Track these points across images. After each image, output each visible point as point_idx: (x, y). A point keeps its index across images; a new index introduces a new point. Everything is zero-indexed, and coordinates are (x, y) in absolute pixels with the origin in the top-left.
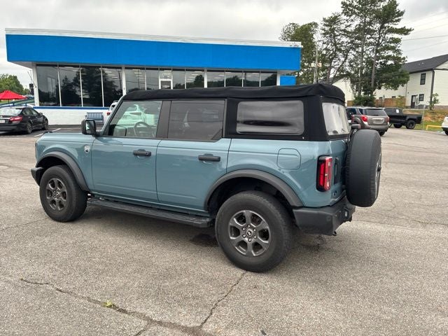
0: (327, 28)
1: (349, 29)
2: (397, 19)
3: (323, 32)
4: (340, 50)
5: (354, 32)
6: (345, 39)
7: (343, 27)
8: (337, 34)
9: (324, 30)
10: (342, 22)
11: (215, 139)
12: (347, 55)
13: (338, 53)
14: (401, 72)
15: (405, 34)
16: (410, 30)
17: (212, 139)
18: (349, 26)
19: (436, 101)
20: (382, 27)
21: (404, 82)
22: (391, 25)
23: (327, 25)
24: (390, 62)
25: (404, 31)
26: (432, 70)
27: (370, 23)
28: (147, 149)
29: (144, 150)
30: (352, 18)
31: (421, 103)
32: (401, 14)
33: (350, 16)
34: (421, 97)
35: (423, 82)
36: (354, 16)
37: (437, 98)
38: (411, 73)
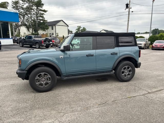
0: (14, 5)
1: (24, 7)
2: (42, 6)
3: (12, 6)
4: (21, 15)
5: (26, 9)
6: (22, 11)
7: (21, 6)
8: (19, 8)
9: (13, 5)
10: (21, 4)
11: (114, 48)
12: (24, 17)
13: (20, 16)
14: (46, 25)
15: (45, 12)
16: (47, 11)
17: (113, 48)
18: (23, 6)
19: (58, 35)
20: (37, 8)
21: (47, 29)
22: (40, 8)
23: (14, 4)
24: (42, 21)
25: (45, 11)
26: (55, 25)
27: (32, 6)
28: (92, 54)
29: (90, 54)
30: (25, 3)
31: (53, 36)
32: (43, 5)
33: (24, 2)
34: (53, 34)
35: (52, 29)
36: (26, 2)
37: (58, 34)
38: (49, 26)
